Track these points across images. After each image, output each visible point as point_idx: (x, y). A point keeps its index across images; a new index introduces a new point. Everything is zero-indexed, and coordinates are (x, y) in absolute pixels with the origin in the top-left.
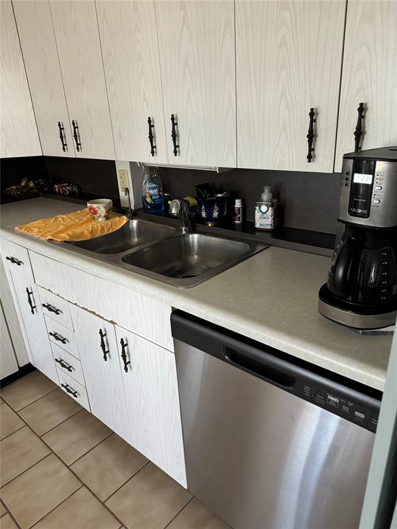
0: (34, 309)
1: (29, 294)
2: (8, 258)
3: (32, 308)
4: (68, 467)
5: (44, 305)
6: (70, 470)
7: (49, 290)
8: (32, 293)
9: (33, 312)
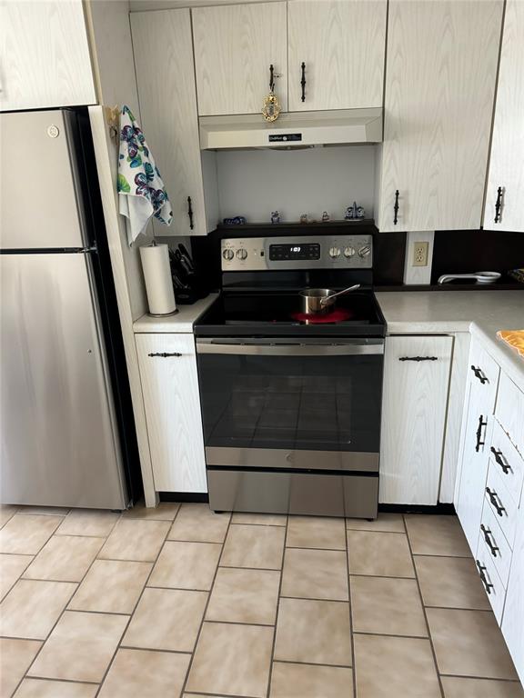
0: (481, 446)
1: (481, 424)
2: (473, 368)
3: (479, 443)
4: (439, 675)
5: (493, 449)
6: (439, 679)
7: (508, 434)
8: (485, 424)
9: (477, 449)
